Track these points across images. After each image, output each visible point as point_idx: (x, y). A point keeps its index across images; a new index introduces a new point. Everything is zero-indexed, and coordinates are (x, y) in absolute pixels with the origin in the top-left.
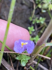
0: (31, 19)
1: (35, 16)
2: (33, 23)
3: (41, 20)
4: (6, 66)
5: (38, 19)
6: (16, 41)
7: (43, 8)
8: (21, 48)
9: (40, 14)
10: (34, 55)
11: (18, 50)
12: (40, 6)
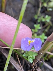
0: (36, 17)
1: (40, 14)
2: (39, 21)
3: (47, 18)
4: (13, 62)
5: (44, 18)
6: (23, 39)
7: (48, 6)
8: (28, 45)
9: (46, 12)
10: (43, 51)
11: (26, 47)
12: (45, 5)
